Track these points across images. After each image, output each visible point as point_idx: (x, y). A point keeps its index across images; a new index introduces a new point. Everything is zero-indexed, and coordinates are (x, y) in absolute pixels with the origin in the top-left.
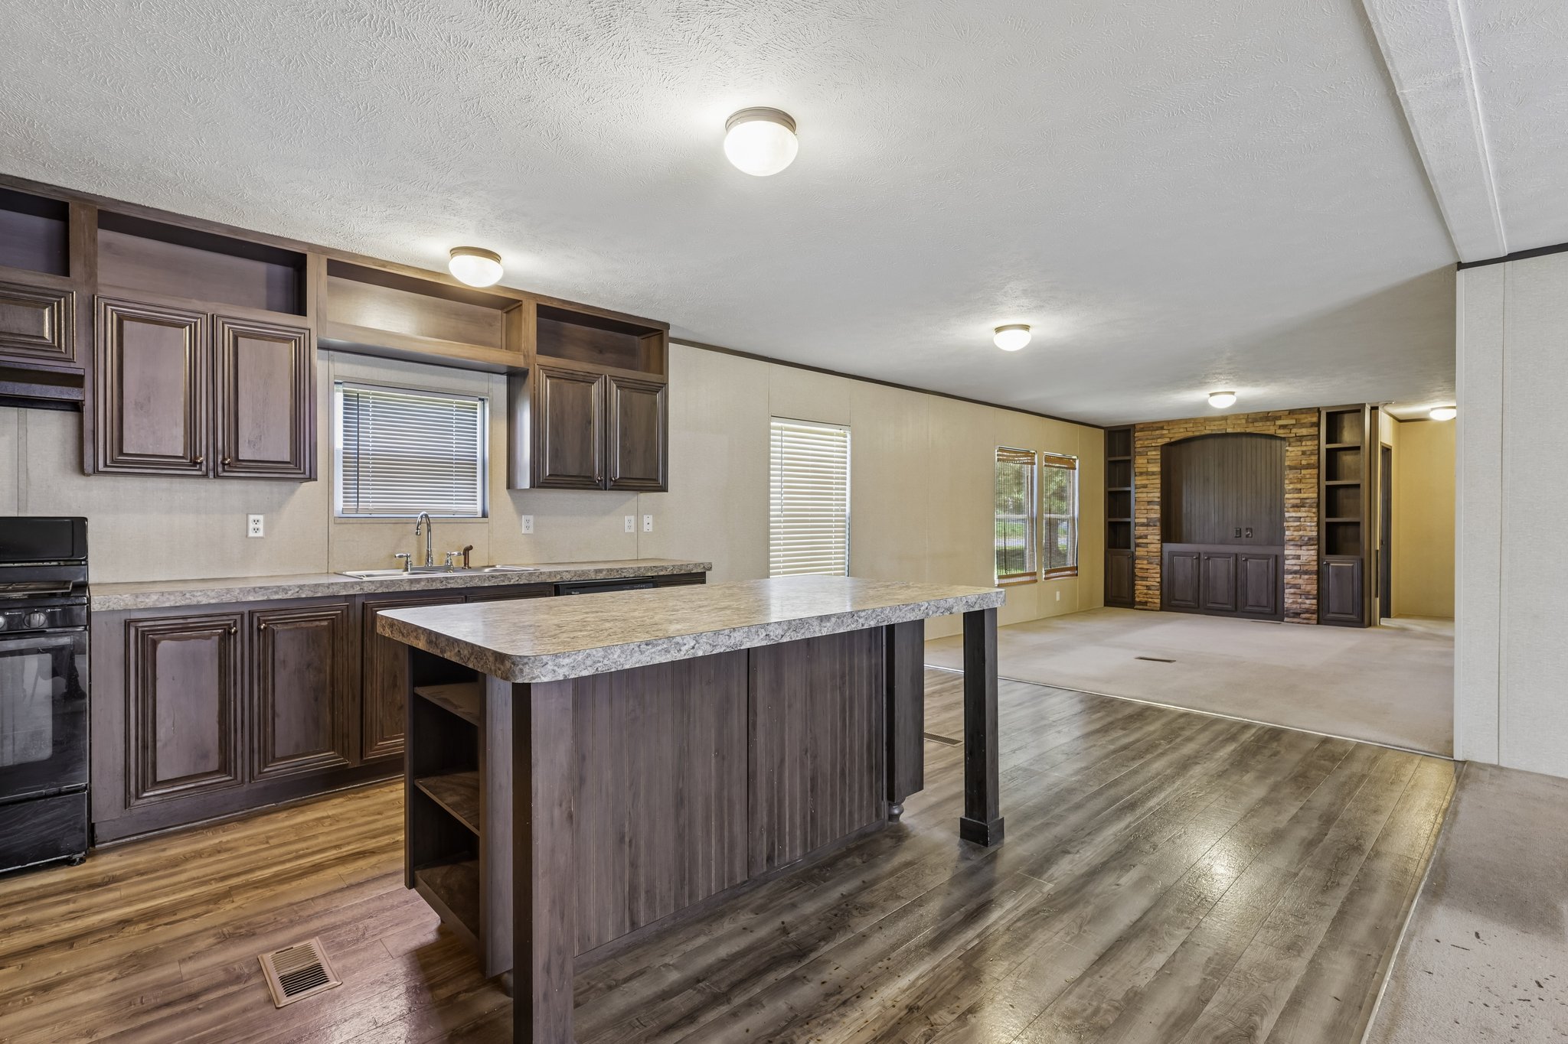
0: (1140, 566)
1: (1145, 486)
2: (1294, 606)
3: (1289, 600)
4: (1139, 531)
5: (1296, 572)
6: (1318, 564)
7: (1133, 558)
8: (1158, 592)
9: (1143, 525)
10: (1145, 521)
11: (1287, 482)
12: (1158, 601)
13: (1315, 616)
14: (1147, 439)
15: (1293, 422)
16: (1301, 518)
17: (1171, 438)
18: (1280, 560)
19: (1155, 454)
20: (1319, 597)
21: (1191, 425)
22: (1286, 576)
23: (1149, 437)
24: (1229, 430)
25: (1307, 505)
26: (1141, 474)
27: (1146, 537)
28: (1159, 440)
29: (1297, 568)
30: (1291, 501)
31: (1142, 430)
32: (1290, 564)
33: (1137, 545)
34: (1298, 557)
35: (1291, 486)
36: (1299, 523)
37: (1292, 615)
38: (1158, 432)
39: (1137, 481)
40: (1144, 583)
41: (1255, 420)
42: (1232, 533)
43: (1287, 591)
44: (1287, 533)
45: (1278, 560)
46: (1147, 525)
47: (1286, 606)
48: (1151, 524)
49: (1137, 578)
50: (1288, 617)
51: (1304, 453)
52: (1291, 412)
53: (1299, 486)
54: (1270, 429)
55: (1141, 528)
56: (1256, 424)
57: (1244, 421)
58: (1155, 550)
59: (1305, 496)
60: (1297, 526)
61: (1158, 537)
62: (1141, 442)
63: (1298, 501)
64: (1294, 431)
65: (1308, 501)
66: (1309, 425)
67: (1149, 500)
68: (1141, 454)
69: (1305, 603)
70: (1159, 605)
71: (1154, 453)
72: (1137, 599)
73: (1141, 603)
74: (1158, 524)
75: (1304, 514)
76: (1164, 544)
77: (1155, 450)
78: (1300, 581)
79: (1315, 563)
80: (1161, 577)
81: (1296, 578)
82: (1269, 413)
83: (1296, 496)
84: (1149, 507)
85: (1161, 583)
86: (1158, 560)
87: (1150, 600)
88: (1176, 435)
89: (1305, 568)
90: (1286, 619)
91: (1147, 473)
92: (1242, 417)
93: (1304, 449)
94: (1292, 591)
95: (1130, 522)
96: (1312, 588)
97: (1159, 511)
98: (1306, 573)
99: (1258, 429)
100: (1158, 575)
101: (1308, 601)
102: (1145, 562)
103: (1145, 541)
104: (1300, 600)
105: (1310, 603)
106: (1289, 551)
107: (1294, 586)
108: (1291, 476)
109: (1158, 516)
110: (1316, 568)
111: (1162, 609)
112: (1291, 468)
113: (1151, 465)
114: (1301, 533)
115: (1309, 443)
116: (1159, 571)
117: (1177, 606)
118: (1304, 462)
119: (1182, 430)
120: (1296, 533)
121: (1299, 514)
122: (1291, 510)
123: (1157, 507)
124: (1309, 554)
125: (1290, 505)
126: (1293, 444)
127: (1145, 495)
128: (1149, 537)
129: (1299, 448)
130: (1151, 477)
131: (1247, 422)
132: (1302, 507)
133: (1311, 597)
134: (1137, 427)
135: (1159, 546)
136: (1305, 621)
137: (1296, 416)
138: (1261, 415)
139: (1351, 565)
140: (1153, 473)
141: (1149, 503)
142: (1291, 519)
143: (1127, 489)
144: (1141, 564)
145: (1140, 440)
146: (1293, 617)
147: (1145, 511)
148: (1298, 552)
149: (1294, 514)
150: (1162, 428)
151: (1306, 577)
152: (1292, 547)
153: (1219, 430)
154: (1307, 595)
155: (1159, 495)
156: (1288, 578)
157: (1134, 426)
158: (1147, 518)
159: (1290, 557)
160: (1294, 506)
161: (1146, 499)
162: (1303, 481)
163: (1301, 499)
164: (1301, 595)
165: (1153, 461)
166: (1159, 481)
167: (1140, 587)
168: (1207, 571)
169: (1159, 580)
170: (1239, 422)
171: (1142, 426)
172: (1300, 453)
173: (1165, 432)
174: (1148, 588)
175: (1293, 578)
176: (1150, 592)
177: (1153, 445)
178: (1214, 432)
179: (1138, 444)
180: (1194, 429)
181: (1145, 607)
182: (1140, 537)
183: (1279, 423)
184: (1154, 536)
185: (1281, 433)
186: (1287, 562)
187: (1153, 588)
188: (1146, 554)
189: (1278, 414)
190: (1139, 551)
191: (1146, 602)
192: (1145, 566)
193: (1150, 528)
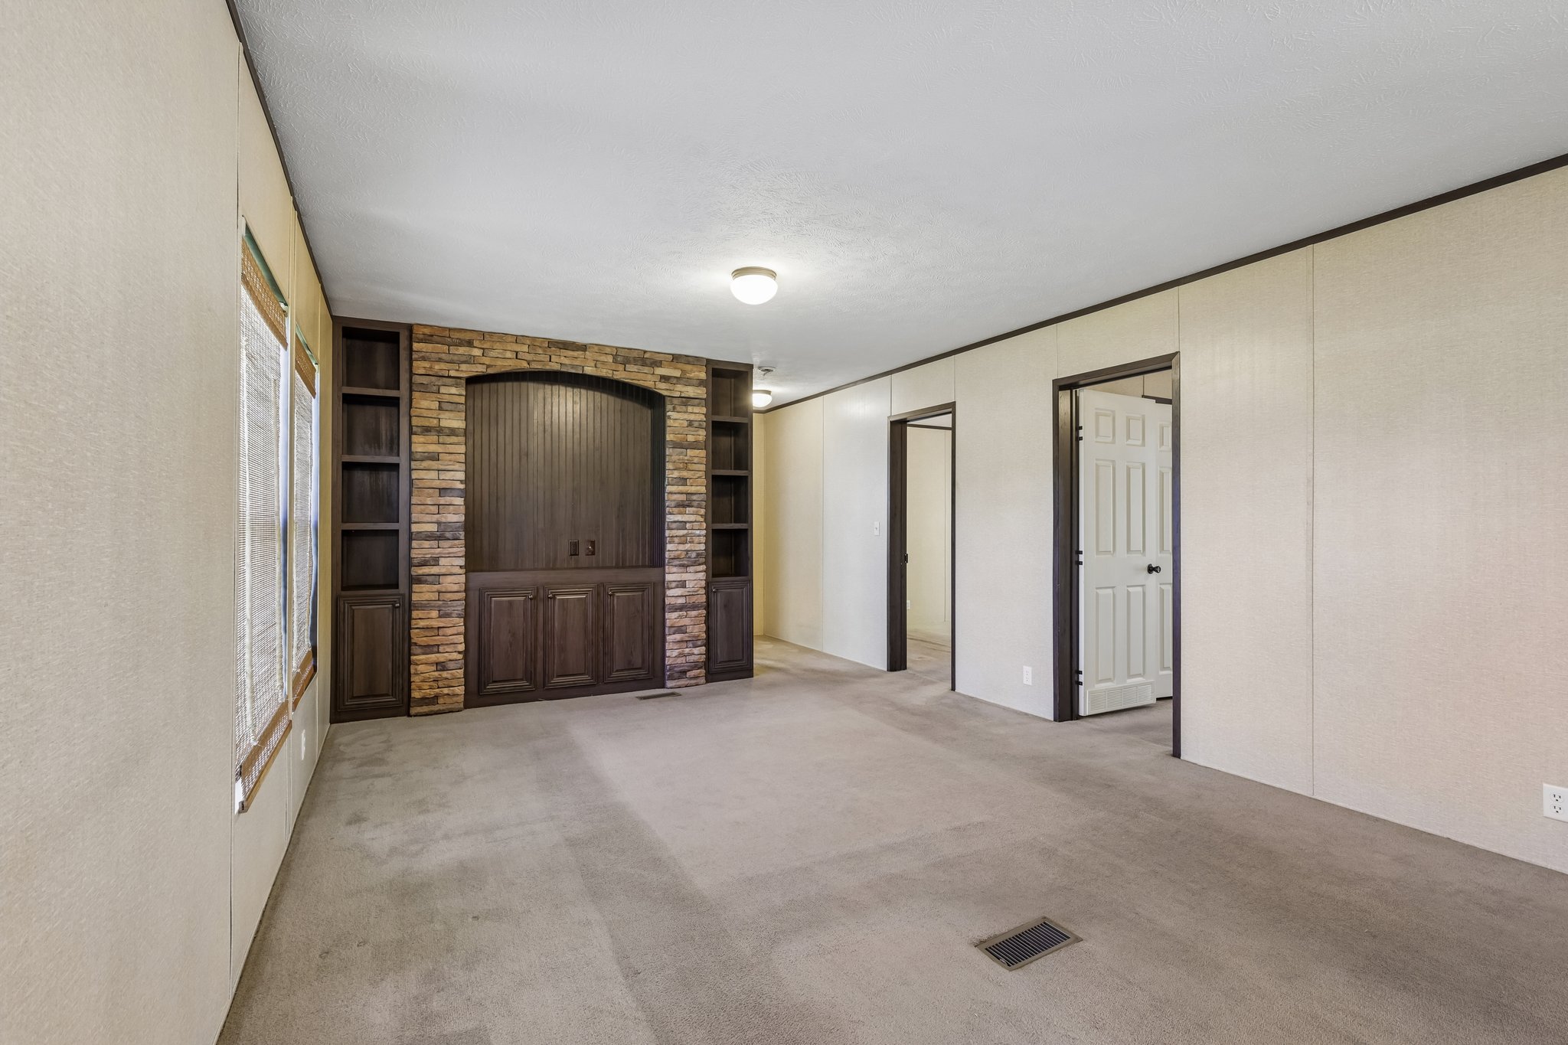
0: (422, 624)
1: (435, 457)
2: (679, 661)
3: (674, 653)
4: (421, 550)
5: (681, 608)
6: (707, 594)
7: (408, 607)
8: (459, 673)
9: (429, 537)
10: (433, 528)
11: (669, 466)
12: (460, 690)
13: (703, 671)
14: (440, 360)
15: (678, 374)
16: (686, 522)
17: (488, 366)
18: (659, 589)
19: (455, 393)
20: (708, 643)
21: (525, 348)
22: (667, 615)
23: (443, 356)
24: (589, 370)
25: (695, 504)
26: (427, 430)
27: (435, 561)
28: (464, 367)
29: (681, 601)
30: (675, 497)
31: (428, 339)
32: (673, 595)
33: (419, 580)
34: (682, 584)
35: (676, 474)
36: (685, 532)
37: (676, 675)
38: (462, 350)
39: (416, 444)
40: (433, 657)
41: (626, 361)
42: (564, 548)
43: (669, 638)
44: (669, 547)
45: (657, 589)
46: (438, 537)
47: (668, 662)
48: (448, 535)
49: (415, 650)
50: (671, 678)
51: (690, 423)
52: (676, 358)
53: (685, 474)
54: (646, 379)
55: (426, 544)
56: (629, 367)
57: (610, 359)
58: (456, 588)
59: (693, 489)
60: (683, 536)
61: (462, 562)
62: (427, 364)
63: (683, 497)
64: (679, 387)
65: (694, 497)
66: (695, 382)
67: (444, 485)
68: (425, 389)
69: (693, 654)
70: (461, 699)
71: (453, 390)
72: (416, 694)
73: (425, 701)
74: (462, 534)
75: (692, 518)
76: (472, 575)
77: (457, 385)
78: (686, 621)
79: (703, 591)
80: (467, 641)
81: (680, 617)
82: (645, 352)
83: (681, 488)
84: (442, 501)
85: (466, 653)
86: (460, 607)
87: (446, 691)
88: (499, 363)
89: (694, 599)
90: (669, 684)
91: (440, 431)
92: (608, 350)
93: (692, 417)
94: (678, 637)
95: (398, 532)
96: (701, 630)
97: (463, 509)
98: (694, 607)
99: (633, 376)
100: (461, 638)
101: (696, 651)
102: (434, 614)
103: (434, 570)
104: (687, 650)
105: (698, 653)
106: (672, 575)
107: (681, 630)
108: (675, 458)
109: (461, 518)
110: (703, 599)
111: (468, 704)
112: (677, 445)
113: (447, 415)
114: (688, 546)
115: (696, 410)
116: (462, 629)
117: (498, 693)
118: (691, 438)
119: (509, 355)
120: (681, 547)
121: (684, 518)
122: (676, 510)
123: (460, 501)
124: (695, 578)
125: (673, 504)
126: (678, 408)
127: (433, 475)
128: (442, 561)
129: (686, 416)
130: (445, 440)
131: (615, 361)
132: (689, 506)
133: (699, 643)
134: (419, 332)
135: (462, 579)
136: (693, 682)
137: (680, 365)
138: (635, 354)
139: (738, 591)
140: (453, 432)
141: (443, 491)
142: (674, 526)
143: (390, 458)
144: (424, 619)
145: (424, 359)
146: (679, 678)
147: (434, 509)
148: (685, 576)
149: (679, 518)
150: (470, 344)
151: (694, 613)
152: (675, 569)
153: (573, 366)
154: (693, 642)
155: (461, 476)
156: (671, 617)
157: (410, 328)
158: (439, 523)
159: (674, 585)
160: (682, 505)
161: (437, 484)
162: (690, 466)
163: (687, 494)
164: (687, 641)
165: (450, 406)
166: (461, 449)
167: (423, 667)
168: (549, 619)
169: (462, 648)
170: (603, 358)
171: (427, 331)
172: (686, 424)
173: (477, 352)
174: (441, 666)
176: (445, 674)
177: (453, 373)
178: (564, 369)
179: (419, 367)
180: (529, 357)
181: (433, 709)
182: (423, 563)
183: (659, 371)
184: (452, 561)
185: (662, 388)
186: (669, 593)
187: (451, 665)
188: (435, 596)
189: (658, 358)
190: (422, 593)
191: (436, 697)
192: (435, 623)
193: (443, 543)
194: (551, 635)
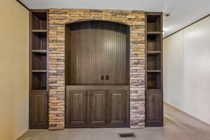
0: (52, 101)
1: (55, 49)
2: (135, 119)
4: (50, 79)
5: (136, 100)
6: (146, 95)
7: (48, 96)
8: (63, 117)
9: (54, 74)
10: (55, 71)
11: (131, 50)
12: (64, 123)
13: (144, 123)
14: (57, 19)
15: (134, 17)
16: (137, 70)
17: (71, 20)
18: (128, 93)
19: (62, 29)
20: (146, 113)
21: (83, 13)
22: (131, 102)
23: (58, 17)
24: (103, 19)
25: (141, 63)
26: (53, 41)
27: (56, 82)
28: (64, 21)
29: (136, 98)
30: (133, 61)
31: (53, 13)
32: (133, 96)
33: (51, 88)
34: (136, 92)
35: (134, 53)
36: (137, 73)
38: (63, 15)
39: (51, 46)
40: (55, 112)
41: (116, 14)
42: (100, 78)
43: (132, 111)
44: (131, 78)
45: (127, 93)
47: (131, 119)
48: (59, 74)
49: (50, 110)
50: (132, 125)
51: (139, 34)
52: (134, 12)
53: (137, 53)
54: (123, 20)
55: (53, 76)
56: (117, 16)
57: (110, 14)
58: (62, 91)
59: (140, 58)
60: (136, 75)
61: (64, 82)
62: (53, 21)
63: (136, 61)
64: (135, 22)
65: (141, 61)
66: (141, 20)
67: (58, 58)
68: (52, 28)
70: (64, 125)
72: (50, 123)
73: (52, 125)
74: (64, 74)
75: (140, 68)
76: (67, 86)
78: (138, 105)
79: (144, 95)
80: (65, 108)
81: (135, 104)
83: (136, 58)
84: (59, 63)
85: (65, 111)
86: (63, 97)
87: (58, 123)
88: (75, 18)
90: (131, 127)
91: (57, 41)
94: (135, 110)
95: (46, 73)
96: (143, 108)
97: (64, 66)
99: (118, 19)
100: (63, 107)
101: (141, 116)
102: (56, 98)
103: (55, 85)
104: (138, 116)
105: (142, 117)
106: (132, 89)
107: (136, 108)
108: (133, 47)
109: (64, 68)
111: (65, 127)
112: (133, 43)
113: (58, 36)
114: (138, 78)
115: (141, 30)
116: (64, 104)
118: (139, 40)
119: (77, 16)
120: (136, 79)
121: (137, 68)
122: (134, 65)
123: (63, 63)
124: (141, 90)
125: (133, 63)
126: (135, 29)
127: (55, 55)
128: (58, 82)
129: (137, 32)
130: (58, 44)
131: (112, 15)
132: (139, 64)
133: (143, 113)
134: (51, 11)
135: (64, 88)
136: (141, 127)
137: (135, 14)
138: (119, 12)
140: (60, 41)
141: (58, 60)
142: (133, 71)
143: (44, 51)
144: (52, 100)
145: (52, 19)
146: (135, 125)
147: (55, 66)
148: (137, 89)
149: (135, 68)
150: (66, 13)
151: (140, 102)
152: (133, 87)
154: (141, 112)
155: (63, 55)
156: (132, 103)
157: (48, 10)
158: (57, 70)
159: (133, 92)
160: (136, 64)
162: (139, 50)
163: (138, 60)
164: (138, 112)
165: (60, 33)
166: (64, 46)
167: (52, 114)
168: (91, 102)
169: (64, 109)
170: (108, 14)
171: (53, 10)
172: (137, 34)
173: (68, 16)
174: (57, 115)
176: (58, 118)
177: (60, 23)
179: (51, 22)
180: (84, 16)
181: (55, 128)
182: (52, 83)
183: (128, 17)
184: (61, 81)
185: (129, 23)
186: (131, 95)
187: (60, 115)
188: (56, 93)
189: (127, 12)
190: (52, 92)
191: (56, 125)
192: (55, 102)
193: (58, 76)
194: (91, 106)
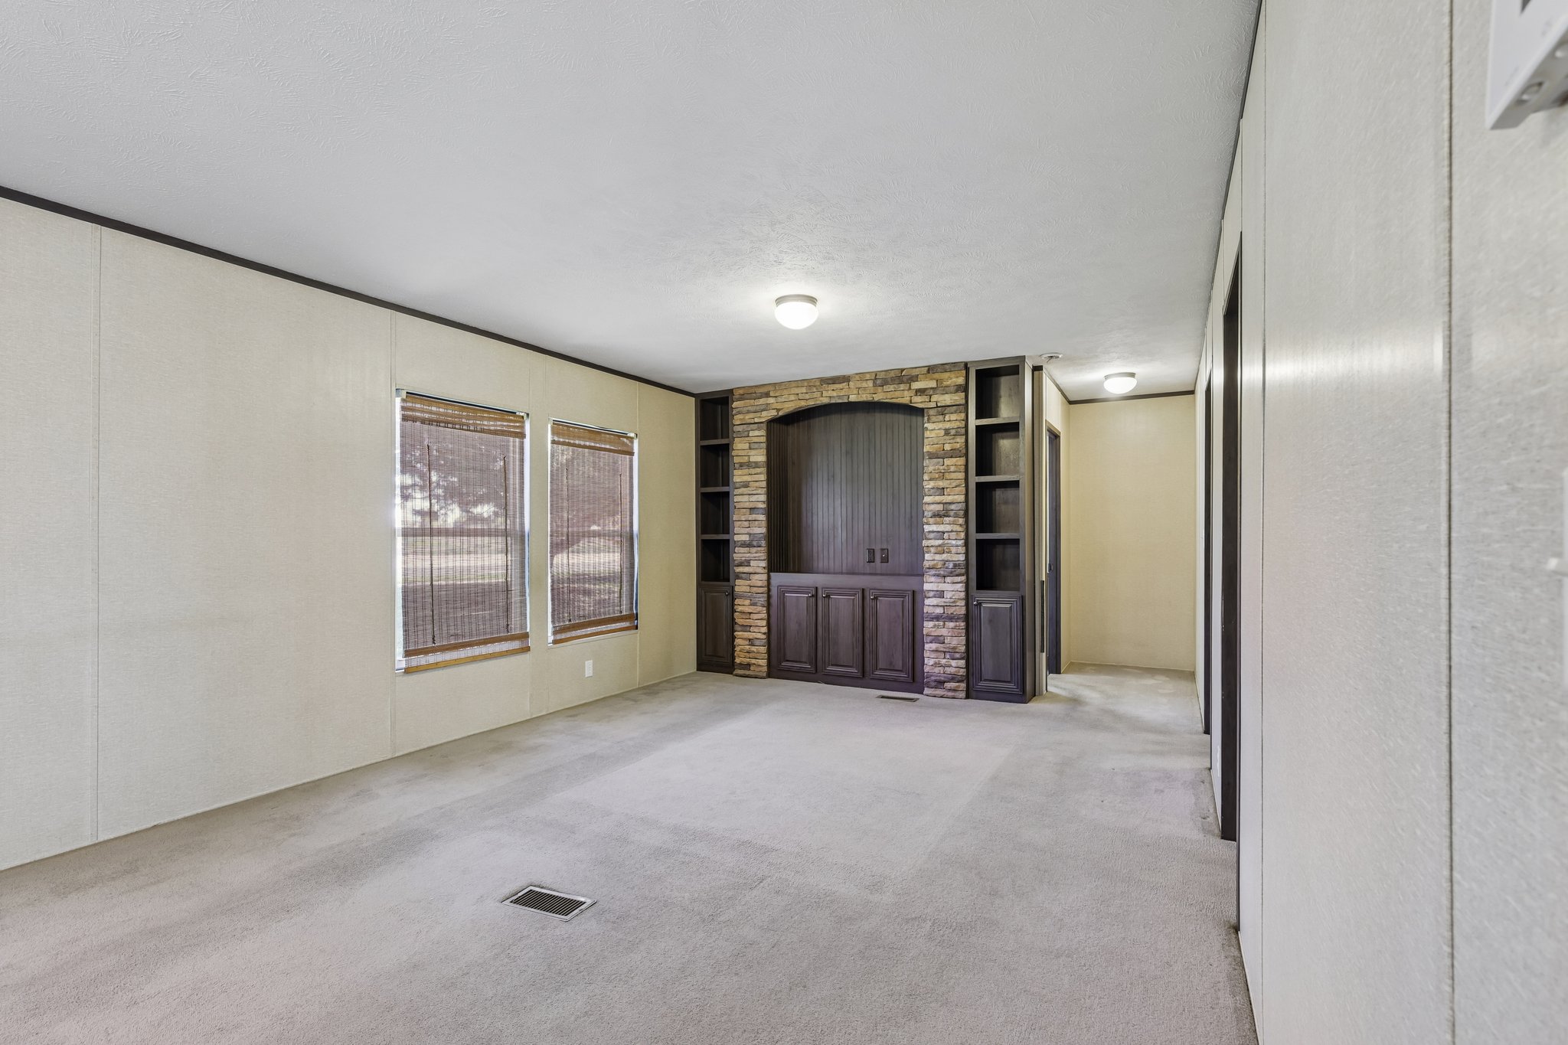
0: (740, 609)
1: (748, 485)
2: (937, 670)
3: (932, 661)
4: (739, 554)
5: (937, 618)
6: (967, 605)
7: (732, 596)
8: (763, 649)
9: (744, 545)
10: (747, 538)
11: (926, 477)
12: (764, 662)
13: (963, 685)
14: (749, 412)
15: (933, 384)
16: (944, 533)
17: (778, 410)
18: (918, 598)
19: (759, 435)
20: (968, 656)
21: (804, 390)
22: (925, 624)
23: (750, 408)
24: (853, 398)
25: (952, 513)
26: (741, 465)
27: (747, 563)
28: (764, 414)
29: (939, 611)
30: (932, 507)
31: (742, 398)
32: (931, 605)
33: (738, 576)
34: (940, 594)
35: (932, 484)
36: (940, 542)
37: (933, 684)
38: (762, 401)
39: (738, 476)
40: (746, 635)
41: (885, 382)
42: (866, 555)
43: (927, 646)
44: (927, 556)
45: (915, 598)
46: (749, 545)
47: (926, 670)
48: (755, 543)
49: (737, 627)
50: (929, 687)
51: (947, 432)
52: (931, 369)
53: (941, 484)
54: (902, 395)
55: (742, 550)
56: (886, 388)
57: (870, 384)
58: (760, 584)
59: (949, 499)
60: (940, 546)
61: (764, 564)
62: (740, 416)
63: (940, 507)
64: (934, 398)
65: (953, 507)
66: (953, 389)
67: (752, 505)
68: (741, 435)
69: (950, 666)
70: (765, 669)
71: (757, 433)
72: (738, 660)
73: (742, 666)
74: (763, 543)
75: (948, 528)
76: (772, 574)
77: (759, 429)
78: (944, 632)
79: (963, 603)
80: (769, 625)
81: (938, 627)
82: (902, 370)
83: (938, 499)
84: (754, 517)
85: (769, 634)
86: (763, 599)
87: (753, 661)
88: (786, 405)
89: (950, 611)
90: (927, 691)
91: (750, 465)
92: (868, 377)
93: (948, 425)
94: (934, 646)
95: (728, 541)
96: (959, 642)
97: (764, 524)
98: (951, 618)
99: (889, 395)
100: (764, 623)
101: (954, 663)
102: (747, 602)
103: (746, 569)
104: (943, 661)
105: (957, 666)
106: (930, 585)
107: (938, 639)
108: (931, 468)
109: (764, 530)
110: (963, 611)
111: (769, 675)
112: (933, 456)
113: (753, 452)
114: (944, 556)
115: (954, 417)
116: (764, 616)
117: (789, 670)
118: (947, 447)
119: (792, 398)
120: (938, 557)
121: (941, 528)
122: (931, 520)
123: (762, 517)
124: (954, 589)
125: (930, 514)
126: (934, 419)
127: (746, 498)
128: (752, 563)
129: (941, 425)
130: (753, 471)
131: (875, 385)
132: (945, 516)
133: (958, 656)
134: (736, 393)
135: (765, 577)
136: (950, 694)
137: (937, 376)
138: (892, 374)
139: (1009, 606)
140: (756, 465)
141: (752, 510)
142: (932, 535)
143: (725, 489)
144: (742, 605)
145: (739, 413)
146: (936, 687)
147: (746, 524)
148: (942, 587)
149: (934, 528)
150: (767, 395)
151: (951, 624)
152: (933, 579)
153: (839, 397)
154: (951, 653)
155: (763, 498)
156: (928, 625)
157: (731, 391)
158: (750, 534)
159: (931, 594)
160: (937, 515)
161: (747, 505)
162: (947, 475)
163: (944, 504)
164: (945, 652)
165: (756, 446)
166: (763, 477)
167: (741, 644)
168: (827, 616)
169: (765, 630)
170: (864, 385)
171: (741, 392)
172: (943, 432)
173: (771, 400)
174: (751, 642)
175: (935, 626)
176: (754, 649)
177: (756, 420)
178: (833, 401)
179: (737, 419)
180: (807, 396)
181: (747, 672)
182: (741, 565)
183: (916, 385)
184: (758, 562)
185: (919, 401)
186: (927, 602)
187: (757, 642)
188: (747, 589)
189: (915, 372)
190: (741, 586)
191: (749, 665)
192: (747, 609)
193: (754, 550)
194: (827, 628)
